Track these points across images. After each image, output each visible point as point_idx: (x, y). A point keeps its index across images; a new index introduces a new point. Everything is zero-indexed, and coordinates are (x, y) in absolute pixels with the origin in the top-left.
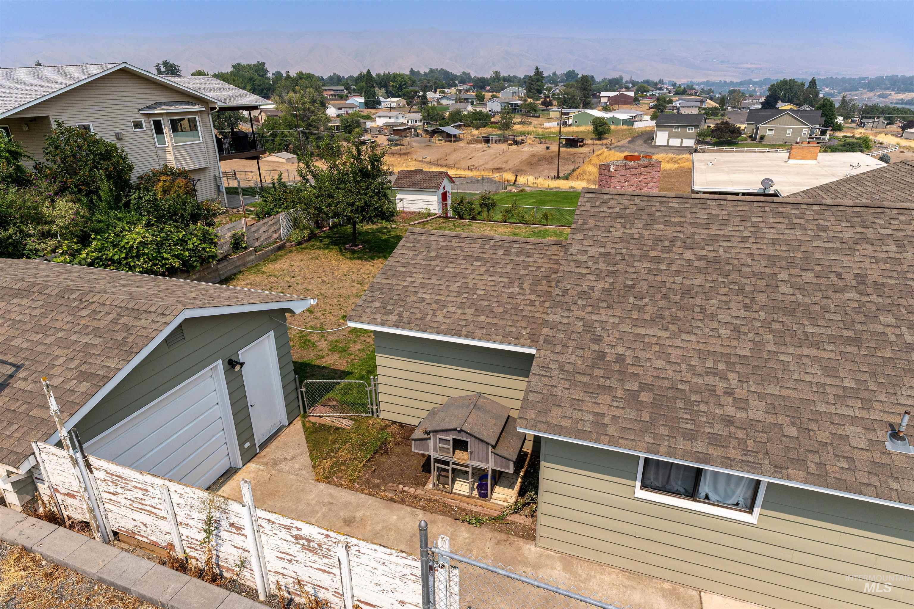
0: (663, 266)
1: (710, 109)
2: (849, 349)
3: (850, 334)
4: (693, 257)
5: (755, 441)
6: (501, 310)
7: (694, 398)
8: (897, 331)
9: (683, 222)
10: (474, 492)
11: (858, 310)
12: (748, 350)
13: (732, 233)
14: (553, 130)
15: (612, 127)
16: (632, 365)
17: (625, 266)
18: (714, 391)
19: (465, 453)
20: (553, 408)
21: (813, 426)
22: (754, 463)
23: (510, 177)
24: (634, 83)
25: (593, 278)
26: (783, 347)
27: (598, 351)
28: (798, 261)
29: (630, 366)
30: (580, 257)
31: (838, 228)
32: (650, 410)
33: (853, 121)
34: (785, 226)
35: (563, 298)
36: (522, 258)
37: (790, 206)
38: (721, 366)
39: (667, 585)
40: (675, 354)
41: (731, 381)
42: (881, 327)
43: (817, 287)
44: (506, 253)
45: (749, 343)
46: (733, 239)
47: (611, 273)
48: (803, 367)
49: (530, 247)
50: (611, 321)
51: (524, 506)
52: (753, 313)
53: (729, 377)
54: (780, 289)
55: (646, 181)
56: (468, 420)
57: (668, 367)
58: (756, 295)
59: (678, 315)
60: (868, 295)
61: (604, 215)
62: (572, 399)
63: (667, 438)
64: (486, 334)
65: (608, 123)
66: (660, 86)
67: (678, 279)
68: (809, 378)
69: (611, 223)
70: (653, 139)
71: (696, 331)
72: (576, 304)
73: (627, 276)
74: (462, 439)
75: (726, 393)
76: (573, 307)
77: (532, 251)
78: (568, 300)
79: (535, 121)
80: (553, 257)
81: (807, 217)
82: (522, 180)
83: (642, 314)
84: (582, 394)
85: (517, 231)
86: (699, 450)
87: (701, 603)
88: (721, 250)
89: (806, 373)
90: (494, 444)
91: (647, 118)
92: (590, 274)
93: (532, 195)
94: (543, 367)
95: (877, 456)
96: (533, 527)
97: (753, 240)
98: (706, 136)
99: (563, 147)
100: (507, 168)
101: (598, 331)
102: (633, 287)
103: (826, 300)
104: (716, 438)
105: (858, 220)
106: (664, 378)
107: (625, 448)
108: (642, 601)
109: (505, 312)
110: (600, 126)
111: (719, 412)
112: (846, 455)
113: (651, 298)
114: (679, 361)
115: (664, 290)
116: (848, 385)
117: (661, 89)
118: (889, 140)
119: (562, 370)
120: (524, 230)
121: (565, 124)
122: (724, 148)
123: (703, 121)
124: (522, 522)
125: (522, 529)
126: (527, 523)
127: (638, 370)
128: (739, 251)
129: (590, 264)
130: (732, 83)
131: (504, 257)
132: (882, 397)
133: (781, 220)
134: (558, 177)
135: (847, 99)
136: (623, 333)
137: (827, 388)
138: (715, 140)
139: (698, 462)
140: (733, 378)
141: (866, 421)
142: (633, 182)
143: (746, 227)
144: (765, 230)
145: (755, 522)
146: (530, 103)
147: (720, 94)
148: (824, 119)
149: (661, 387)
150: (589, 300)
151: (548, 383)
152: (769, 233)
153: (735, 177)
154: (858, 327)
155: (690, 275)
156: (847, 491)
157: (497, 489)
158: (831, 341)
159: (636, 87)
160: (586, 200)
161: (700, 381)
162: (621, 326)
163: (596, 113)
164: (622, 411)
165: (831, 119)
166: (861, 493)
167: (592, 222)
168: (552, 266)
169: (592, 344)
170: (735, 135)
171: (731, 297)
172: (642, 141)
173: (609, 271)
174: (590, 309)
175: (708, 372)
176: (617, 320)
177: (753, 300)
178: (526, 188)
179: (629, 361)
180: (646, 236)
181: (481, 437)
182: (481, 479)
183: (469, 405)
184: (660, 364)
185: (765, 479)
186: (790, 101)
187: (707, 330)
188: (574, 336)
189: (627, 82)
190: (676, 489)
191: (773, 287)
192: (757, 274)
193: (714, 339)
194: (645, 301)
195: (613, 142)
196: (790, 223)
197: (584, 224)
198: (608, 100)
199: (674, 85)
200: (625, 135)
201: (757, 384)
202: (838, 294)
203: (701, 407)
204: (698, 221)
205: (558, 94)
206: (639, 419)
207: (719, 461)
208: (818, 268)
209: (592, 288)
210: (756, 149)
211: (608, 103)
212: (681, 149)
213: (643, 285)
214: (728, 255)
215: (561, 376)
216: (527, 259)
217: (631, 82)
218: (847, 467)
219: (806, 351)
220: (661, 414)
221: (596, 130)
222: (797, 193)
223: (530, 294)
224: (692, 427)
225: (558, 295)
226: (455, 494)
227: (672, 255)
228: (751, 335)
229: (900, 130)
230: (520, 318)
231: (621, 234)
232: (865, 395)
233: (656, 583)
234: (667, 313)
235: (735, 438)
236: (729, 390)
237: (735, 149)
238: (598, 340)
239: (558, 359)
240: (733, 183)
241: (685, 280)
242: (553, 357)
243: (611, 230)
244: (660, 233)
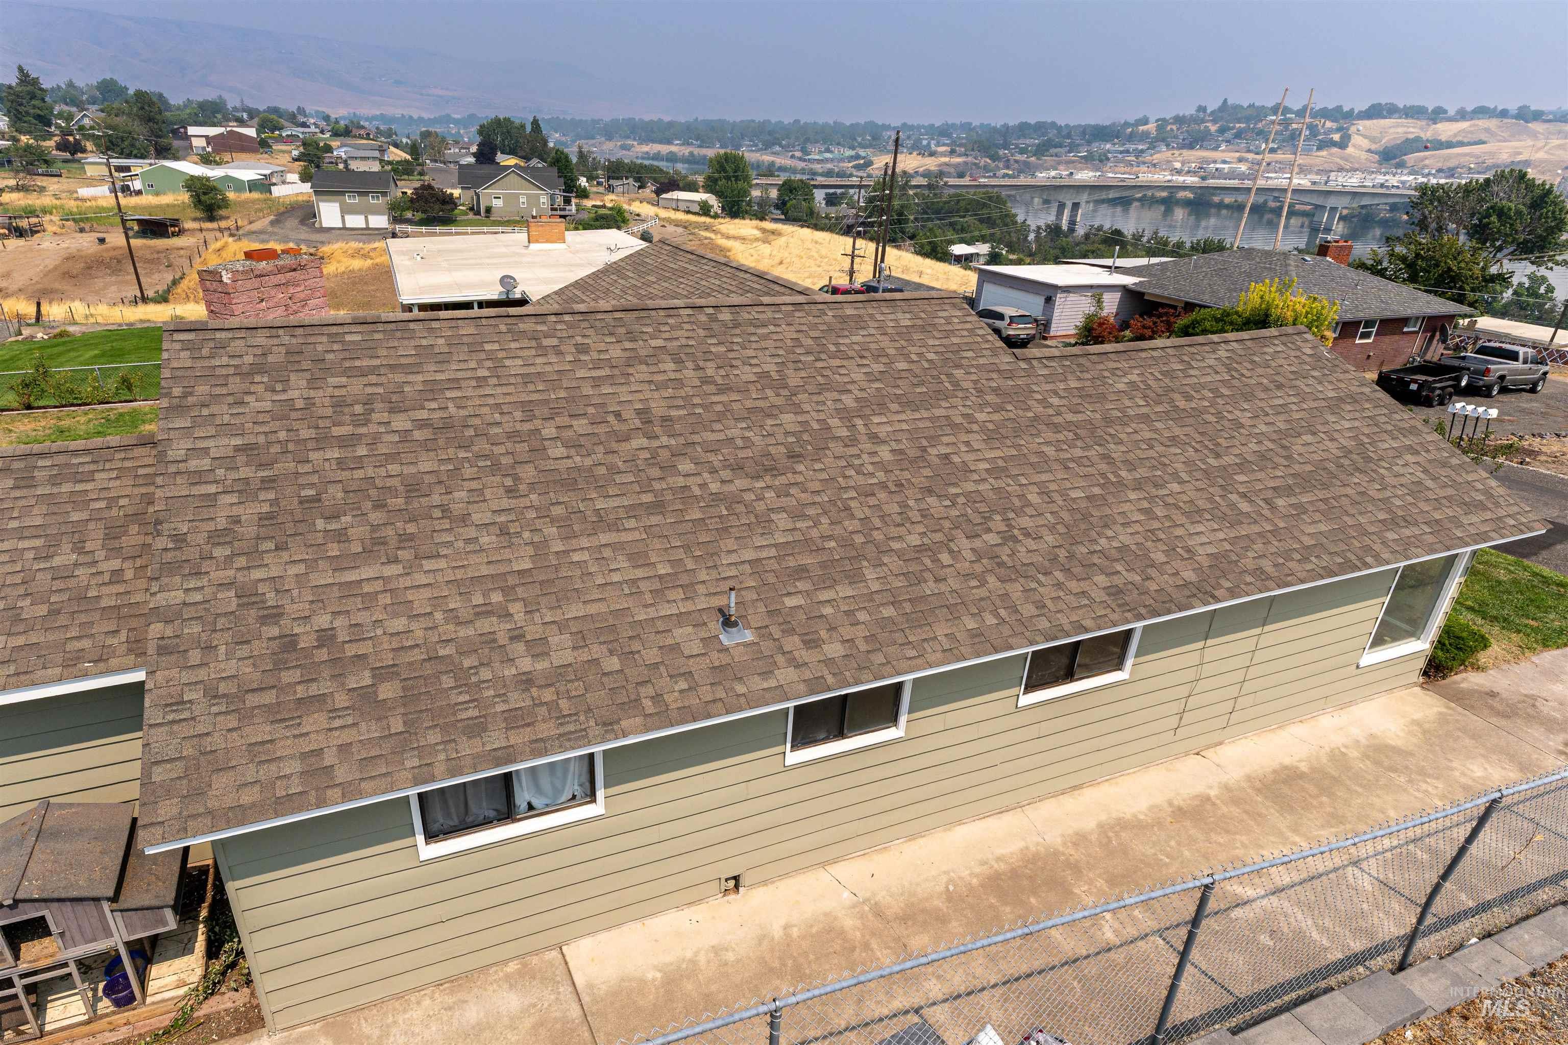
0: (362, 451)
1: (398, 162)
2: (655, 520)
3: (647, 498)
4: (408, 425)
5: (570, 698)
6: (42, 610)
7: (467, 663)
8: (699, 480)
9: (378, 366)
10: (100, 1005)
11: (651, 461)
12: (527, 559)
13: (460, 375)
14: (103, 203)
15: (231, 195)
16: (350, 641)
17: (293, 464)
18: (494, 641)
19: (46, 941)
20: (214, 777)
21: (636, 646)
22: (576, 731)
23: (28, 309)
24: (252, 114)
25: (233, 498)
26: (574, 541)
27: (281, 637)
28: (563, 403)
29: (346, 646)
30: (193, 464)
31: (602, 346)
32: (402, 710)
33: (599, 184)
34: (533, 352)
35: (178, 553)
36: (66, 488)
37: (533, 319)
38: (496, 598)
39: (512, 967)
40: (420, 600)
41: (516, 617)
42: (681, 479)
43: (595, 440)
44: (22, 483)
45: (527, 548)
46: (464, 384)
47: (268, 483)
48: (604, 562)
49: (81, 460)
50: (289, 572)
51: (223, 974)
52: (522, 499)
53: (511, 611)
54: (550, 452)
55: (302, 296)
56: (29, 873)
57: (414, 626)
58: (519, 470)
59: (408, 531)
60: (657, 437)
61: (224, 372)
62: (250, 745)
63: (441, 747)
64: (18, 674)
65: (219, 186)
66: (302, 119)
67: (394, 468)
68: (616, 577)
69: (245, 386)
70: (315, 216)
71: (444, 551)
72: (211, 558)
73: (301, 481)
74: (25, 917)
75: (512, 639)
76: (206, 566)
77: (87, 468)
78: (191, 553)
79: (52, 185)
80: (141, 471)
81: (559, 334)
82: (55, 311)
83: (347, 545)
84: (268, 728)
85: (65, 423)
86: (495, 746)
87: (566, 963)
88: (450, 405)
89: (611, 571)
90: (111, 893)
91: (293, 177)
92: (224, 492)
93: (88, 340)
94: (171, 705)
95: (717, 658)
96: (254, 1002)
97: (494, 381)
98: (403, 210)
99: (135, 237)
100: (14, 287)
101: (271, 598)
102: (317, 499)
103: (611, 456)
104: (515, 716)
105: (622, 330)
106: (412, 647)
107: (375, 794)
108: (482, 1014)
109: (54, 612)
110: (205, 194)
111: (510, 672)
112: (682, 671)
113: (355, 513)
114: (428, 610)
115: (373, 492)
116: (662, 572)
117: (304, 125)
118: (646, 210)
119: (215, 697)
120: (83, 419)
121: (126, 189)
122: (438, 229)
123: (393, 185)
124: (229, 1005)
125: (234, 1019)
126: (240, 1003)
127: (365, 648)
128: (478, 403)
129: (220, 472)
130: (421, 119)
131: (18, 493)
132: (703, 575)
133: (525, 343)
134: (145, 300)
135: (585, 150)
136: (320, 590)
137: (641, 584)
138: (419, 216)
139: (498, 765)
140: (516, 609)
141: (694, 615)
142: (275, 300)
143: (480, 362)
144: (507, 363)
145: (602, 811)
146: (28, 147)
147: (408, 137)
148: (562, 180)
149: (411, 664)
150: (236, 544)
151: (192, 733)
152: (515, 366)
153: (460, 276)
154: (657, 486)
155: (410, 457)
156: (695, 720)
157: (155, 970)
158: (631, 514)
159: (256, 120)
160: (178, 346)
161: (470, 631)
162: (311, 576)
163: (190, 168)
164: (354, 731)
165: (572, 180)
166: (709, 716)
167: (202, 389)
168: (143, 490)
169: (264, 628)
170: (448, 207)
171: (484, 480)
172: (296, 221)
173: (263, 480)
174: (242, 561)
175: (477, 614)
176: (301, 569)
177: (516, 478)
178: (71, 329)
179: (342, 636)
180: (317, 400)
181: (75, 894)
182: (109, 971)
183: (24, 838)
184: (399, 624)
185: (597, 749)
186: (512, 152)
187: (461, 544)
188: (221, 623)
189: (235, 109)
190: (482, 817)
191: (538, 451)
192: (513, 435)
193: (474, 556)
194: (346, 519)
195: (240, 223)
196: (540, 346)
197: (185, 396)
198: (208, 143)
199: (327, 118)
200: (261, 210)
201: (552, 608)
202: (624, 444)
203: (481, 674)
204: (403, 361)
205: (92, 128)
206: (387, 733)
207: (528, 749)
208: (591, 410)
209: (237, 520)
210: (485, 229)
211: (209, 149)
212: (368, 233)
213: (336, 493)
214: (463, 413)
215: (215, 709)
216: (79, 487)
217: (244, 110)
218: (686, 687)
219: (604, 538)
220: (421, 711)
221: (198, 202)
222: (548, 296)
223: (107, 558)
224: (476, 713)
225: (166, 550)
226: (51, 1033)
227: (373, 428)
228: (526, 535)
229: (654, 195)
230: (97, 616)
231: (269, 403)
232: (684, 579)
233: (496, 972)
234: (390, 532)
235: (542, 704)
236: (516, 633)
237: (454, 229)
238: (273, 616)
239: (200, 678)
240: (460, 286)
241: (404, 467)
242: (186, 677)
243: (247, 399)
244: (343, 392)
